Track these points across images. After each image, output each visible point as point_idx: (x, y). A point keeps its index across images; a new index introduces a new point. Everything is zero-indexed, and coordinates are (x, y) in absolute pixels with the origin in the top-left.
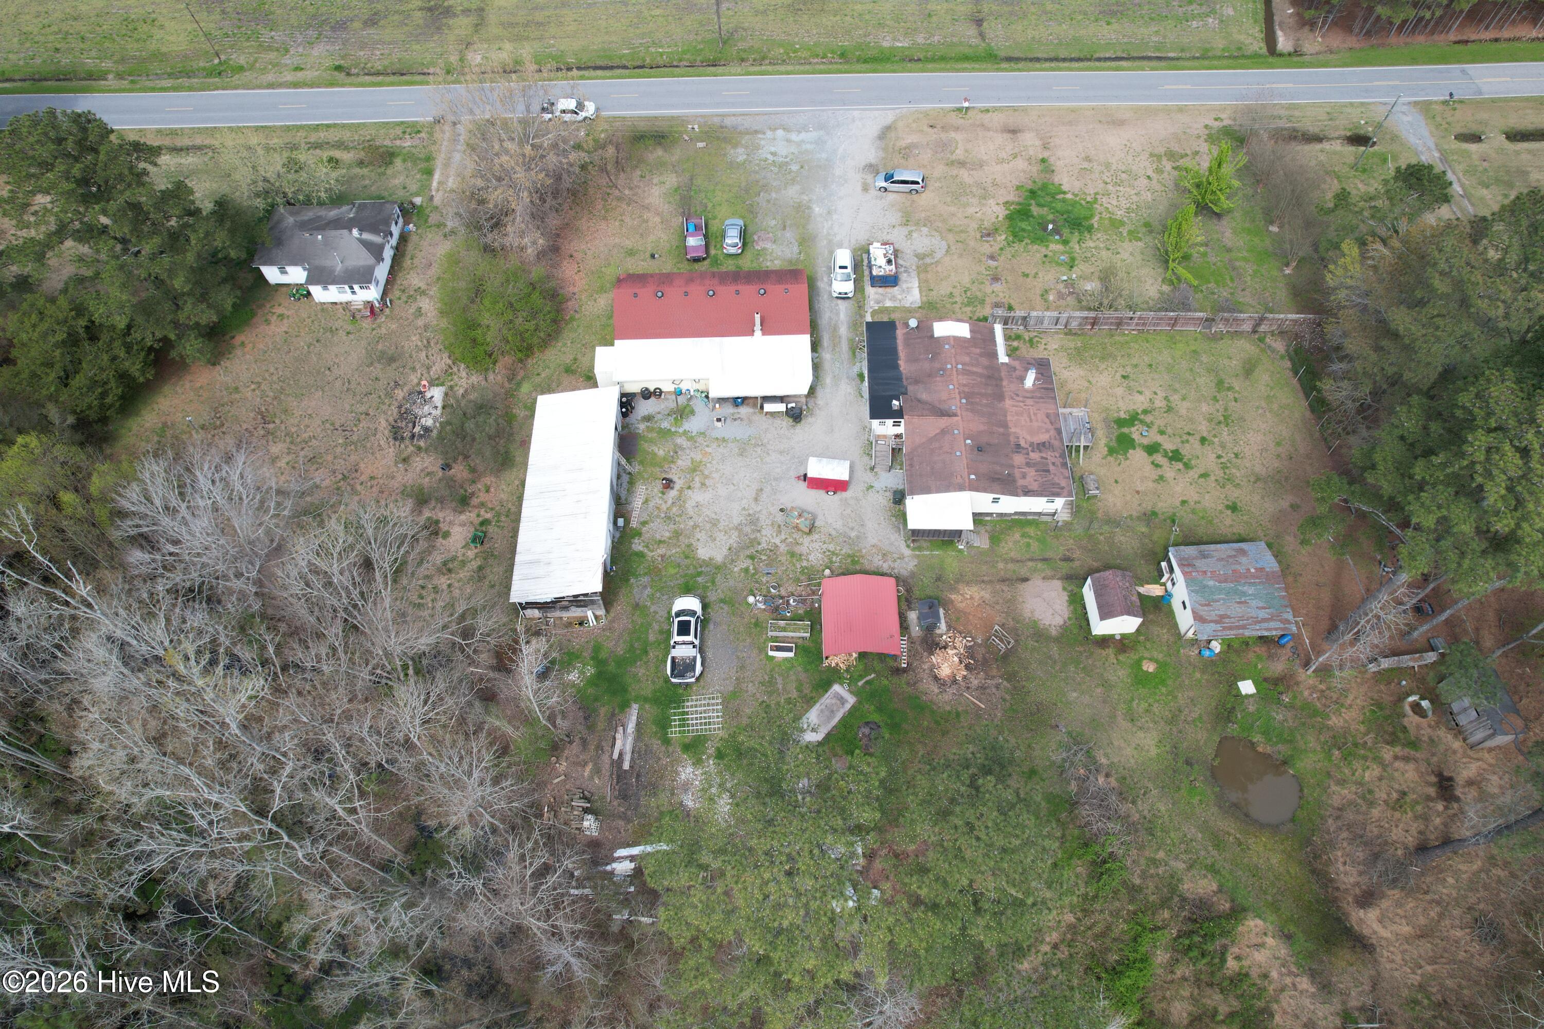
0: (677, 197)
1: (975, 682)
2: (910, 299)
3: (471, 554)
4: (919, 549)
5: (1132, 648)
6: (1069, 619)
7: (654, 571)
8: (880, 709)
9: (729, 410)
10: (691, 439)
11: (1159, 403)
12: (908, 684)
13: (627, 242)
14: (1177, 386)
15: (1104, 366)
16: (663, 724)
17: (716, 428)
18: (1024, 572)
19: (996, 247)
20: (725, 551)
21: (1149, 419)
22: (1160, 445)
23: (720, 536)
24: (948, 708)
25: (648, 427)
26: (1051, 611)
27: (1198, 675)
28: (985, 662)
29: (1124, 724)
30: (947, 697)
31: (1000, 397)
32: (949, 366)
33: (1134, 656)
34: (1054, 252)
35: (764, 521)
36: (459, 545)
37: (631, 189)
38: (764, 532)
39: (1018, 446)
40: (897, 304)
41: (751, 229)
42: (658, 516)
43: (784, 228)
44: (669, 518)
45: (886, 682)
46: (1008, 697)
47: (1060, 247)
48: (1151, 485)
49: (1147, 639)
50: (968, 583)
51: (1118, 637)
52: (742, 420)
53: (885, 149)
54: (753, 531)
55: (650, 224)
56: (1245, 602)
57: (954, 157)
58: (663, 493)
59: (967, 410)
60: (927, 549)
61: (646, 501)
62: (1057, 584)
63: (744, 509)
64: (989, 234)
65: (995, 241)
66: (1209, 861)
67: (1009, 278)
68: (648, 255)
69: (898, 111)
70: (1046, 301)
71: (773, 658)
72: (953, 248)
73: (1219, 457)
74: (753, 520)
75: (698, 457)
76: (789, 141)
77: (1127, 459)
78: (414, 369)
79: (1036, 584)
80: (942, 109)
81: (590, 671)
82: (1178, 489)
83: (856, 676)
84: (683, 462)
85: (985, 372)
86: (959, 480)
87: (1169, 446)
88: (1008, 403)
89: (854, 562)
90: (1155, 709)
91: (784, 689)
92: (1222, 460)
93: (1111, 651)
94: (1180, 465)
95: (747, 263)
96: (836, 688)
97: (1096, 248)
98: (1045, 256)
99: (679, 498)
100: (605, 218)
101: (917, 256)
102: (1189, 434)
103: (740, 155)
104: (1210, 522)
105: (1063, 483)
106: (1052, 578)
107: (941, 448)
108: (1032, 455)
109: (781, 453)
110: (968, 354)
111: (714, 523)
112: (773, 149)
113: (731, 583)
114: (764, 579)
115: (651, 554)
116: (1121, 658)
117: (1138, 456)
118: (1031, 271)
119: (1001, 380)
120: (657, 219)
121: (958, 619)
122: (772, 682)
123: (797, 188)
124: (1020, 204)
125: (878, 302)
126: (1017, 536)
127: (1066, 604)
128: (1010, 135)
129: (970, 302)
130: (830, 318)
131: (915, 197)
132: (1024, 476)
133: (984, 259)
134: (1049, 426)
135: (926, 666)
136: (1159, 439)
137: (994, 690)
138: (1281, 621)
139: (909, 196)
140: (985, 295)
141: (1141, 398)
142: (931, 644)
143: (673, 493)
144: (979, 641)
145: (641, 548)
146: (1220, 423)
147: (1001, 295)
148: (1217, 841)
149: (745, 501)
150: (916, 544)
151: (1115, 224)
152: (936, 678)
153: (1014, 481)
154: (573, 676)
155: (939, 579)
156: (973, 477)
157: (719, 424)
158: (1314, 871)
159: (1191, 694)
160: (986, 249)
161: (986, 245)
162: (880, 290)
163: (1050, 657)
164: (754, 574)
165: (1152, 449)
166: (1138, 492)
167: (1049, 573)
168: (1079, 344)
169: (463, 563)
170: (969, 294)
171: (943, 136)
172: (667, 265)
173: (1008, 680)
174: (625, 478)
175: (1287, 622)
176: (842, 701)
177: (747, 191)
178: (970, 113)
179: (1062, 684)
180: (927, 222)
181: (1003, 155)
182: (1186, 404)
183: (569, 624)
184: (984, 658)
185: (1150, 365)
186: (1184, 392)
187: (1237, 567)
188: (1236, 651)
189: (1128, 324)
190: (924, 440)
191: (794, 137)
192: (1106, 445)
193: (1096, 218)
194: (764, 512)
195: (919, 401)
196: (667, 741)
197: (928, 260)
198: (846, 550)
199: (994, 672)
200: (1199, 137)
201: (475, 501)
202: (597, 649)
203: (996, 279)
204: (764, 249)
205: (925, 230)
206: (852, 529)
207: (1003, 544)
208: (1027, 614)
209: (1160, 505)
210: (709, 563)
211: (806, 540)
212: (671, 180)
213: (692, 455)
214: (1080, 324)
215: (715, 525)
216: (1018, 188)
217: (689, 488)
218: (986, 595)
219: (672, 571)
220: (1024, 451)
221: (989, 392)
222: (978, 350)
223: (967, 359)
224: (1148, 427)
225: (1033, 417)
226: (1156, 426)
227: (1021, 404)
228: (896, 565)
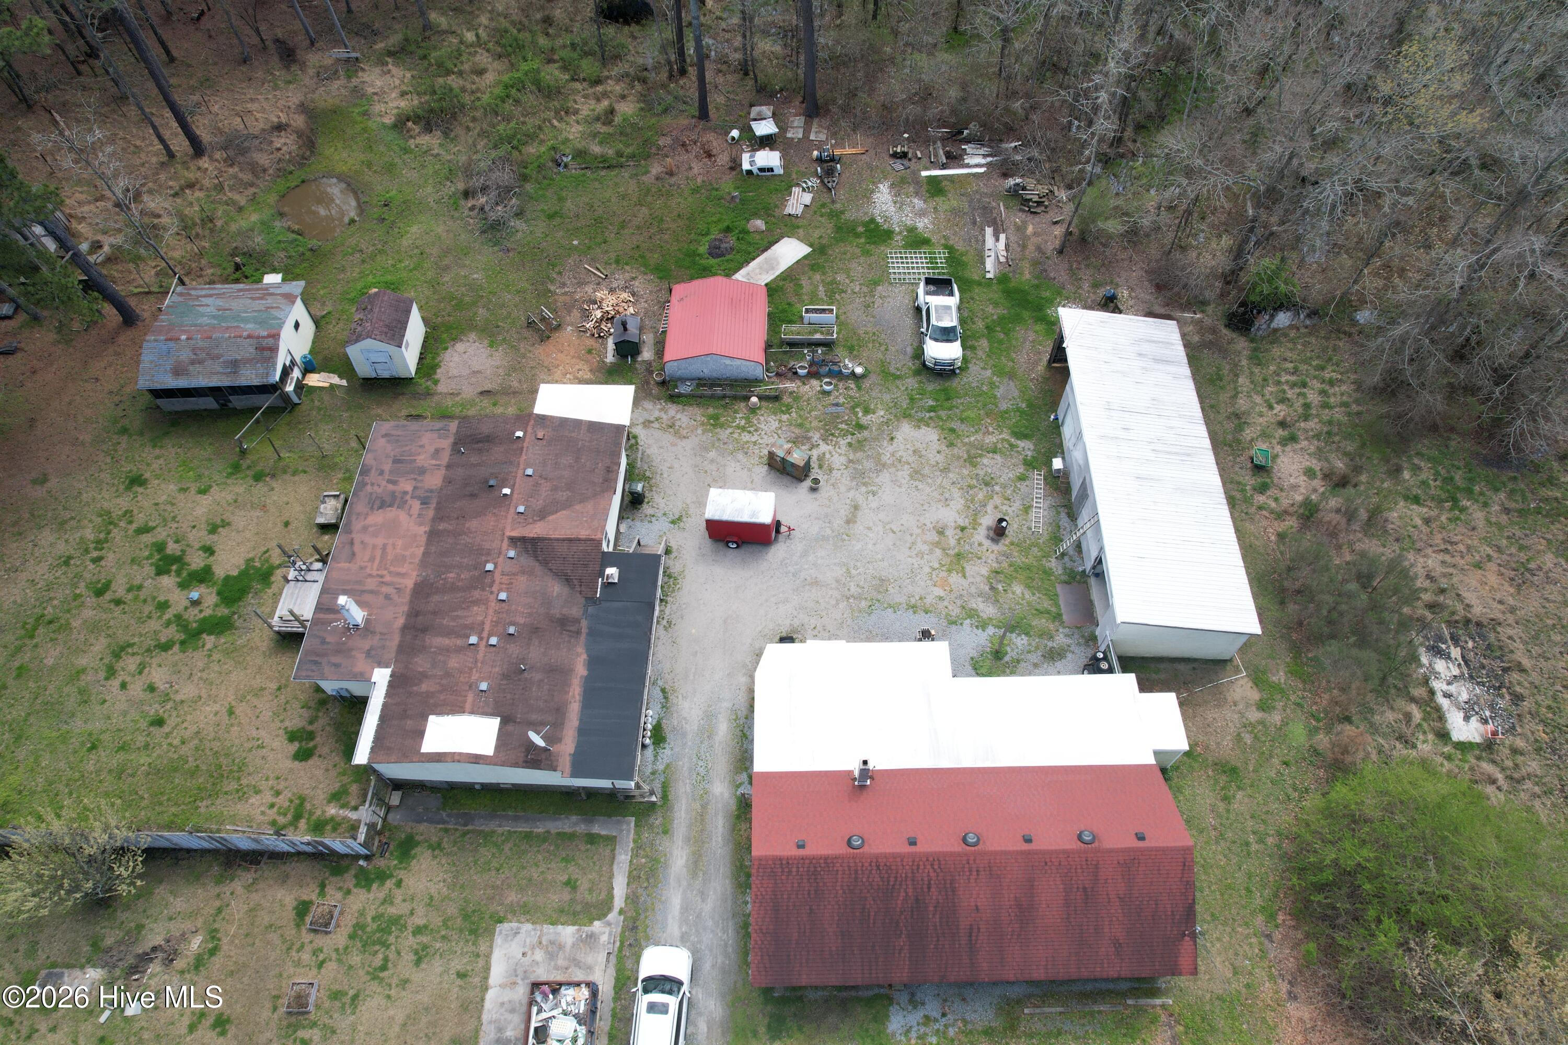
1: (588, 289)
2: (515, 948)
6: (446, 349)
7: (995, 416)
10: (972, 614)
11: (130, 663)
15: (184, 750)
20: (899, 436)
21: (172, 632)
22: (180, 585)
23: (907, 456)
25: (1051, 638)
30: (625, 275)
31: (422, 590)
32: (494, 643)
36: (1283, 461)
38: (843, 459)
39: (425, 502)
40: (548, 929)
42: (1004, 487)
48: (236, 520)
59: (489, 552)
61: (1027, 509)
62: (442, 388)
63: (874, 494)
66: (406, 156)
70: (213, 935)
73: (97, 561)
74: (860, 478)
75: (955, 579)
77: (248, 561)
79: (469, 392)
82: (199, 512)
84: (978, 571)
88: (409, 583)
89: (716, 418)
92: (96, 555)
94: (171, 549)
102: (118, 604)
106: (446, 396)
107: (555, 489)
108: (409, 487)
109: (816, 583)
110: (448, 674)
111: (916, 474)
113: (887, 397)
114: (842, 399)
115: (1004, 436)
117: (229, 565)
119: (405, 628)
121: (589, 352)
134: (357, 537)
135: (643, 305)
136: (174, 596)
141: (156, 677)
143: (988, 520)
144: (569, 329)
145: (1021, 444)
148: (389, 168)
149: (874, 505)
152: (633, 295)
156: (519, 434)
158: (312, 147)
164: (857, 406)
165: (198, 578)
166: (263, 509)
167: (448, 400)
170: (378, 960)
173: (548, 291)
182: (82, 662)
184: (569, 312)
185: (92, 750)
186: (68, 689)
187: (199, 347)
194: (843, 489)
195: (568, 581)
196: (949, 247)
198: (724, 434)
199: (561, 299)
206: (712, 461)
208: (498, 355)
209: (241, 490)
210: (920, 423)
213: (965, 583)
217: (963, 529)
219: (970, 414)
220: (419, 493)
221: (436, 598)
222: (424, 687)
223: (454, 662)
224: (178, 617)
225: (378, 553)
226: (166, 617)
227: (388, 578)
228: (657, 414)
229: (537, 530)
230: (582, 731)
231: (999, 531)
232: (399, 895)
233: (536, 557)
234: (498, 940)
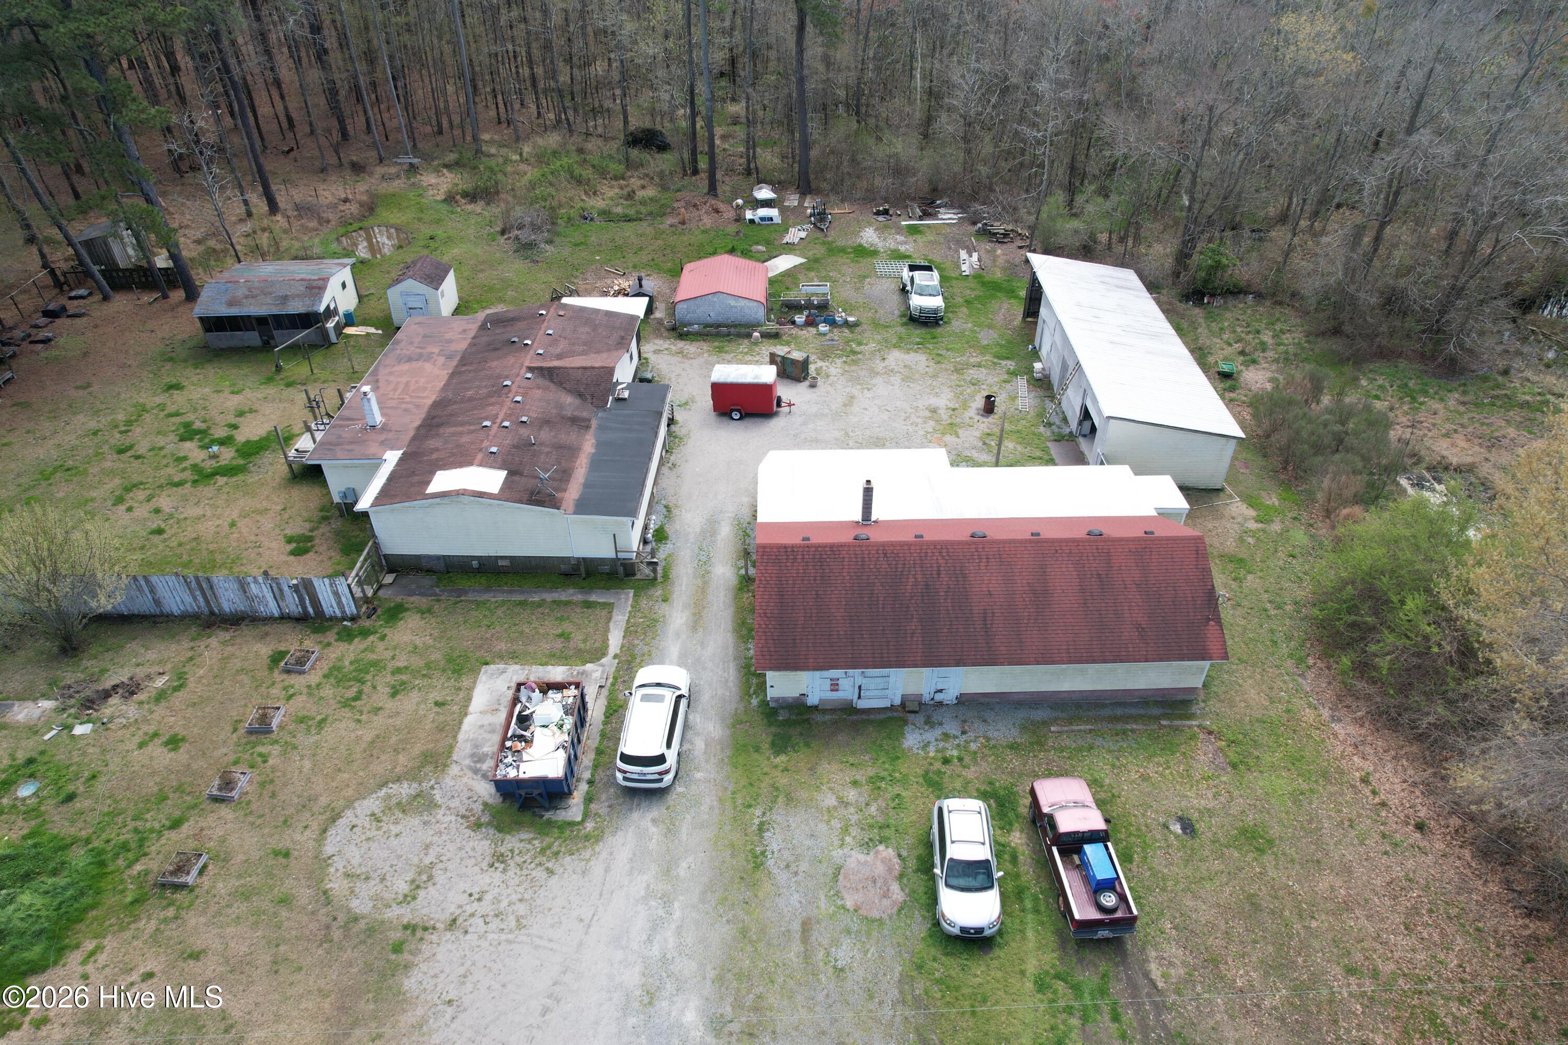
7: (979, 348)
10: (967, 459)
11: (140, 495)
15: (180, 550)
20: (891, 358)
23: (899, 369)
24: (642, 270)
28: (589, 291)
38: (839, 370)
39: (449, 357)
40: (537, 669)
42: (991, 386)
43: (806, 927)
44: (975, 384)
48: (264, 406)
54: (854, 371)
61: (1014, 398)
63: (869, 390)
70: (181, 676)
72: (313, 828)
74: (856, 381)
75: (949, 438)
77: (270, 431)
82: (228, 403)
84: (970, 434)
88: (429, 402)
89: (721, 347)
101: (432, 805)
107: (573, 344)
108: (435, 350)
109: (816, 441)
110: (458, 446)
111: (908, 379)
113: (878, 337)
114: (837, 337)
115: (987, 358)
119: (420, 427)
134: (382, 378)
137: (589, 278)
140: (314, 688)
143: (977, 404)
145: (1004, 362)
149: (869, 396)
156: (543, 312)
161: (212, 835)
164: (851, 341)
165: (220, 442)
170: (352, 692)
174: (1056, 421)
194: (840, 387)
198: (728, 356)
204: (867, 845)
210: (909, 351)
213: (959, 441)
217: (954, 410)
219: (955, 346)
220: (445, 353)
221: (453, 407)
222: (434, 456)
223: (466, 438)
224: (195, 466)
226: (183, 466)
227: (408, 400)
228: (666, 346)
230: (586, 485)
231: (988, 411)
232: (381, 645)
233: (552, 380)
234: (483, 677)
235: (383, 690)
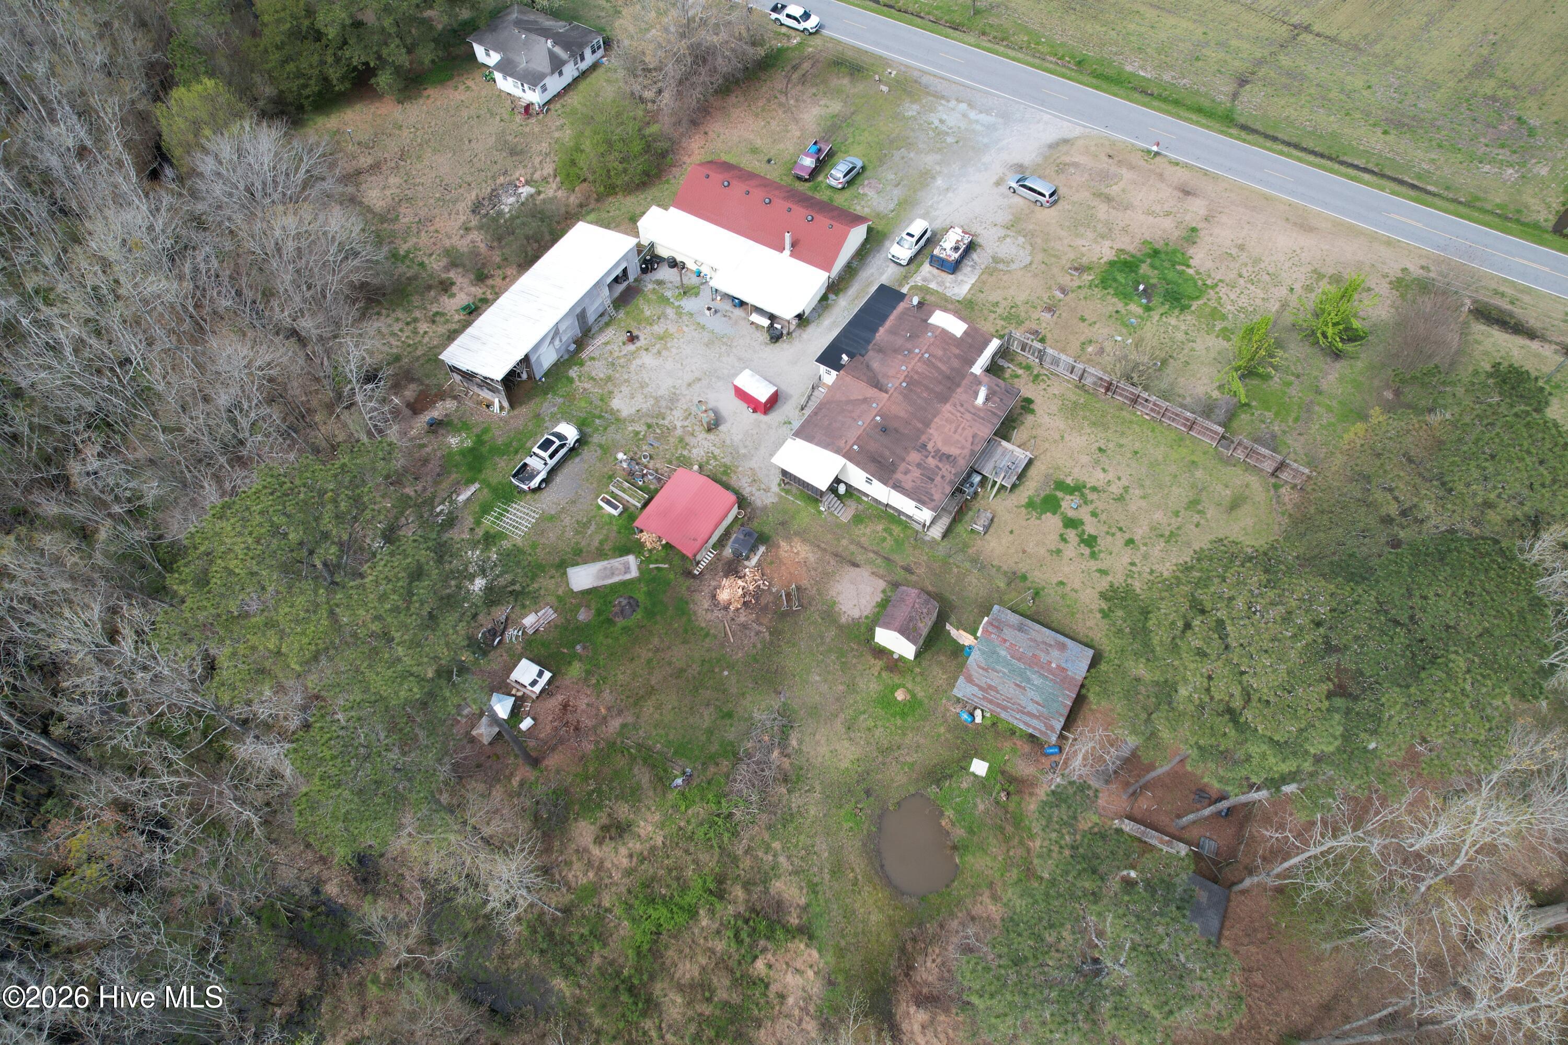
0: (829, 123)
1: (742, 619)
2: (956, 290)
3: (457, 318)
4: (787, 492)
5: (902, 673)
6: (867, 617)
7: (570, 398)
8: (649, 594)
9: (727, 306)
10: (679, 314)
11: (1115, 489)
12: (688, 588)
13: (759, 141)
14: (1148, 483)
15: (1089, 431)
16: (486, 509)
17: (704, 315)
18: (859, 558)
19: (1077, 283)
20: (633, 411)
21: (1091, 496)
22: (1083, 523)
23: (639, 398)
24: (703, 625)
25: (654, 289)
26: (855, 602)
27: (942, 730)
28: (765, 609)
29: (839, 725)
30: (709, 616)
31: (944, 399)
32: (917, 351)
33: (897, 680)
34: (1129, 313)
35: (682, 404)
36: (455, 308)
37: (797, 101)
38: (674, 412)
39: (924, 446)
40: (940, 289)
41: (868, 173)
42: (606, 359)
43: (897, 186)
44: (613, 364)
45: (672, 576)
46: (759, 646)
47: (1139, 311)
48: (1042, 551)
49: (921, 674)
50: (804, 540)
51: (896, 656)
52: (730, 318)
53: (1046, 158)
54: (667, 407)
55: (789, 135)
56: (1024, 688)
57: (1107, 191)
58: (624, 344)
59: (901, 393)
60: (793, 496)
61: (606, 343)
62: (881, 584)
63: (674, 387)
64: (1081, 269)
65: (1079, 277)
66: (816, 879)
67: (1064, 315)
68: (766, 158)
69: (1087, 130)
70: (1083, 349)
71: (601, 508)
72: (1034, 266)
73: (1133, 564)
74: (674, 399)
75: (672, 329)
76: (964, 116)
77: (1039, 518)
78: (525, 167)
79: (863, 574)
80: (1133, 145)
81: (469, 443)
82: (1066, 569)
83: (653, 558)
84: (658, 329)
85: (948, 372)
86: (842, 443)
87: (1090, 528)
88: (948, 406)
89: (725, 473)
90: (877, 733)
91: (590, 536)
92: (1134, 569)
93: (879, 664)
94: (1087, 551)
95: (840, 200)
96: (631, 559)
97: (1174, 327)
98: (1117, 312)
99: (633, 353)
100: (757, 115)
101: (993, 258)
102: (1121, 529)
103: (911, 110)
104: (1073, 614)
105: (937, 497)
106: (881, 577)
107: (851, 411)
108: (930, 460)
109: (739, 359)
110: (945, 350)
111: (643, 385)
112: (944, 117)
113: (618, 437)
114: (644, 448)
115: (578, 383)
116: (884, 674)
117: (1052, 522)
118: (1090, 318)
119: (958, 385)
120: (798, 134)
121: (772, 563)
122: (586, 525)
123: (938, 157)
124: (1133, 256)
125: (924, 280)
126: (880, 527)
127: (874, 604)
128: (1181, 195)
129: (1008, 318)
130: (872, 275)
131: (1038, 209)
132: (906, 473)
133: (1054, 287)
134: (968, 445)
135: (713, 583)
136: (1087, 519)
137: (752, 634)
138: (1045, 724)
139: (1032, 205)
140: (1029, 318)
141: (1101, 475)
142: (733, 569)
143: (631, 347)
144: (774, 590)
145: (574, 375)
146: (1162, 536)
147: (1044, 325)
148: (837, 870)
149: (680, 381)
150: (787, 487)
151: (1215, 314)
152: (714, 596)
153: (894, 472)
154: (453, 441)
155: (783, 524)
156: (855, 447)
157: (707, 312)
158: (903, 950)
159: (922, 741)
160: (1065, 280)
161: (1068, 278)
162: (935, 271)
163: (822, 637)
164: (640, 439)
165: (1071, 523)
166: (1024, 552)
167: (881, 572)
168: (1082, 401)
169: (447, 321)
170: (1014, 310)
171: (1113, 169)
172: (774, 173)
173: (771, 634)
174: (606, 318)
175: (1052, 729)
176: (627, 570)
177: (891, 142)
178: (1158, 159)
179: (814, 664)
180: (1030, 235)
181: (1157, 208)
182: (1143, 504)
183: (480, 403)
184: (767, 605)
185: (1136, 453)
186: (1150, 491)
187: (1042, 655)
188: (997, 733)
189: (1144, 406)
190: (844, 399)
191: (973, 115)
192: (1029, 497)
193: (1200, 302)
194: (687, 397)
195: (868, 366)
196: (478, 523)
197: (1001, 266)
198: (727, 460)
199: (765, 621)
200: (1385, 276)
201: (490, 282)
202: (486, 431)
203: (1050, 309)
204: (865, 195)
205: (1021, 240)
206: (746, 447)
207: (862, 527)
208: (833, 593)
209: (1036, 573)
210: (614, 413)
211: (702, 436)
212: (836, 107)
213: (670, 327)
214: (1095, 384)
215: (642, 387)
216: (1145, 242)
217: (647, 350)
218: (812, 558)
219: (583, 404)
220: (925, 453)
221: (937, 389)
222: (957, 351)
223: (940, 353)
224: (1086, 503)
225: (960, 430)
226: (1093, 506)
227: (959, 414)
228: (757, 494)
229: (872, 392)
230: (894, 308)
231: (632, 339)
232: (998, 328)
235: (1002, 306)
